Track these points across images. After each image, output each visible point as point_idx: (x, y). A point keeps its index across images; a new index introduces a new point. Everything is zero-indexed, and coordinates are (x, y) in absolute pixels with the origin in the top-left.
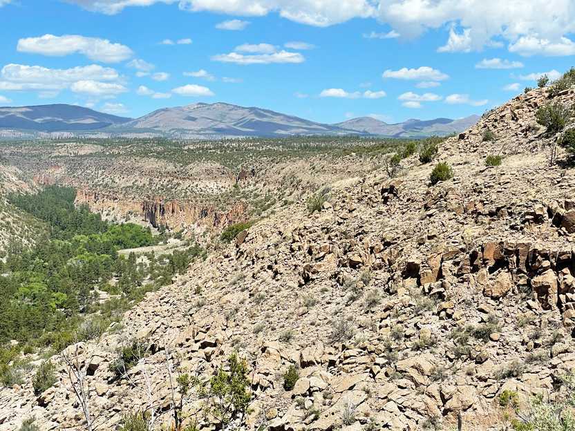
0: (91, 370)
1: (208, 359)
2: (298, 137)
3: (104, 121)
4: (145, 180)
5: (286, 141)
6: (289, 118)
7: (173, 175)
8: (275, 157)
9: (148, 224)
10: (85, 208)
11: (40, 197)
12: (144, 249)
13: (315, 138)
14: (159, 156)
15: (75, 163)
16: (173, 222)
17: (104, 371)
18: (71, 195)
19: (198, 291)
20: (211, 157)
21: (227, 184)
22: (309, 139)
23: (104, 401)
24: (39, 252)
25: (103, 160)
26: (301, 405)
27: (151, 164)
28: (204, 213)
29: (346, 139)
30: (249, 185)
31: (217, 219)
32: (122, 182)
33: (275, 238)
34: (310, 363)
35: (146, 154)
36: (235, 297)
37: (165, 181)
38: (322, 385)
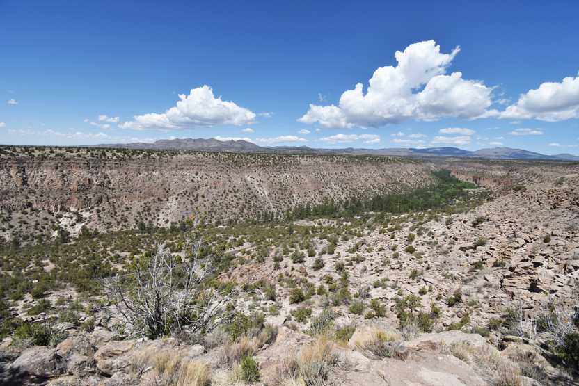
0: (465, 222)
1: (511, 226)
2: (535, 160)
3: (464, 152)
4: (475, 170)
5: (530, 161)
6: (534, 153)
7: (486, 169)
8: (525, 165)
9: (474, 182)
10: (454, 176)
11: (440, 172)
12: (473, 190)
13: (543, 160)
14: (480, 163)
15: (451, 164)
16: (483, 183)
17: (469, 223)
18: (450, 172)
19: (506, 205)
20: (500, 164)
21: (505, 173)
22: (539, 160)
23: (469, 231)
24: (438, 187)
25: (461, 163)
26: (553, 249)
27: (477, 165)
28: (495, 181)
29: (556, 161)
30: (514, 174)
31: (500, 183)
32: (466, 169)
33: (539, 192)
34: (556, 236)
35: (476, 162)
36: (522, 209)
37: (481, 170)
38: (563, 244)
